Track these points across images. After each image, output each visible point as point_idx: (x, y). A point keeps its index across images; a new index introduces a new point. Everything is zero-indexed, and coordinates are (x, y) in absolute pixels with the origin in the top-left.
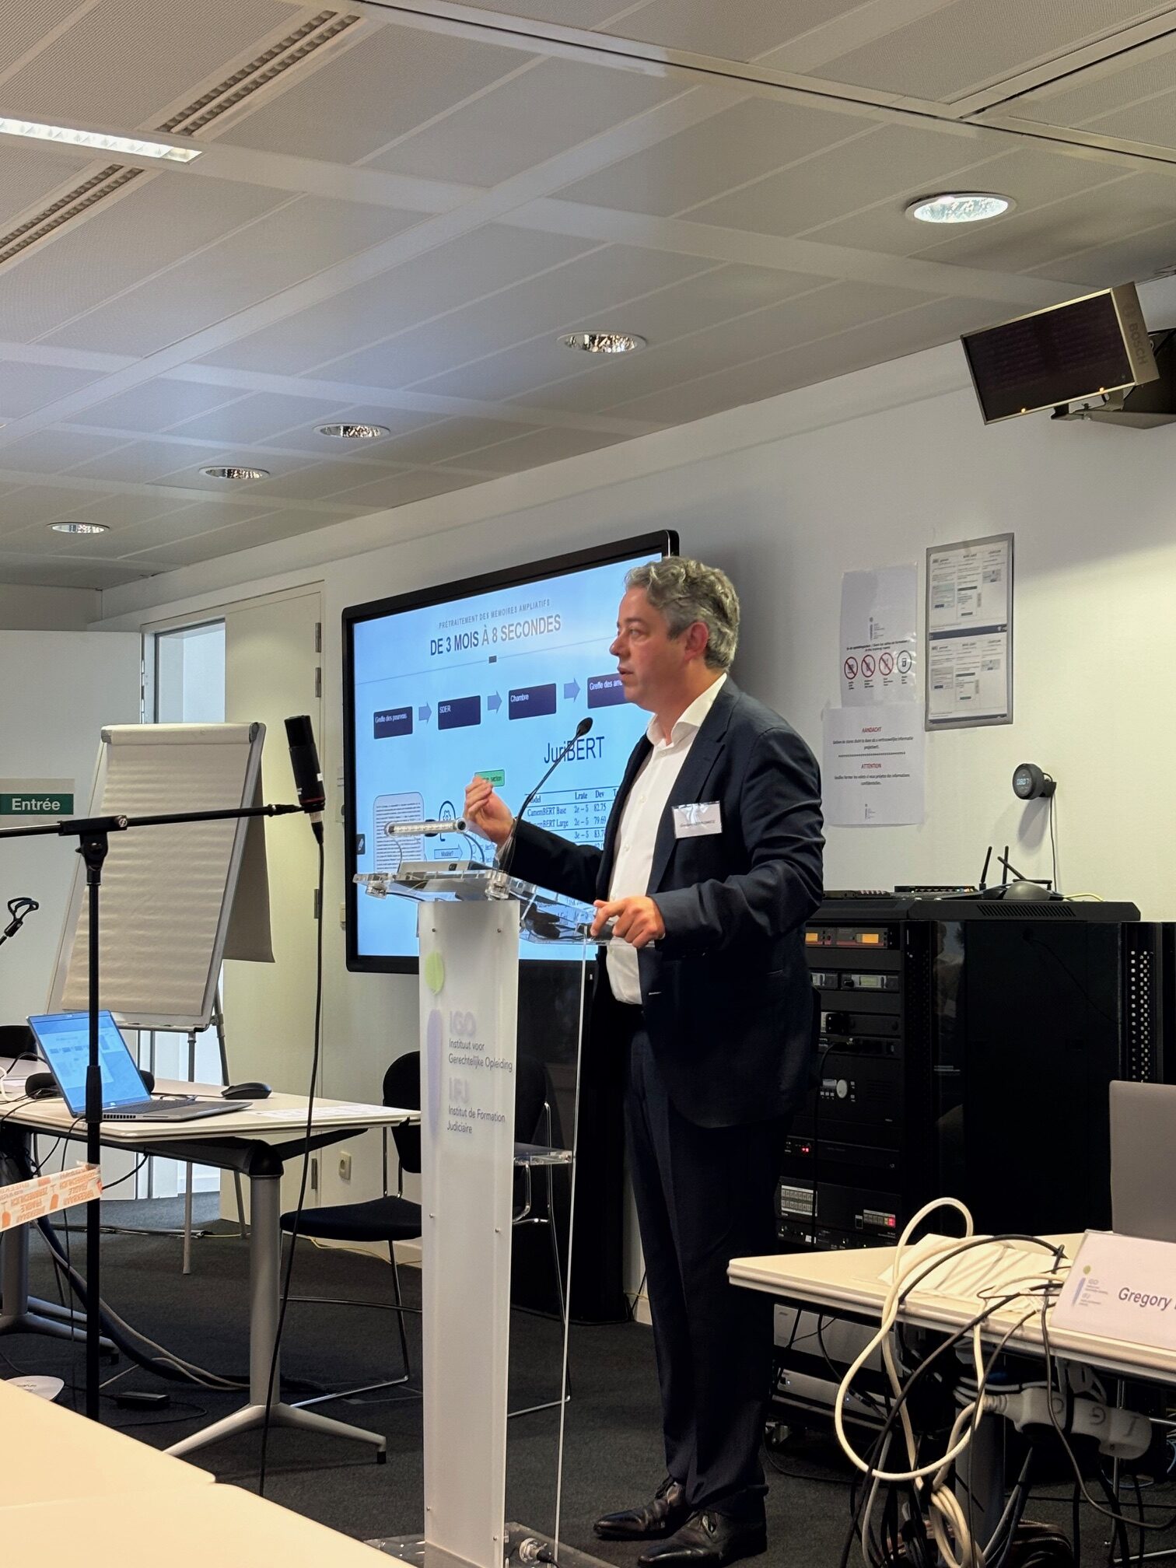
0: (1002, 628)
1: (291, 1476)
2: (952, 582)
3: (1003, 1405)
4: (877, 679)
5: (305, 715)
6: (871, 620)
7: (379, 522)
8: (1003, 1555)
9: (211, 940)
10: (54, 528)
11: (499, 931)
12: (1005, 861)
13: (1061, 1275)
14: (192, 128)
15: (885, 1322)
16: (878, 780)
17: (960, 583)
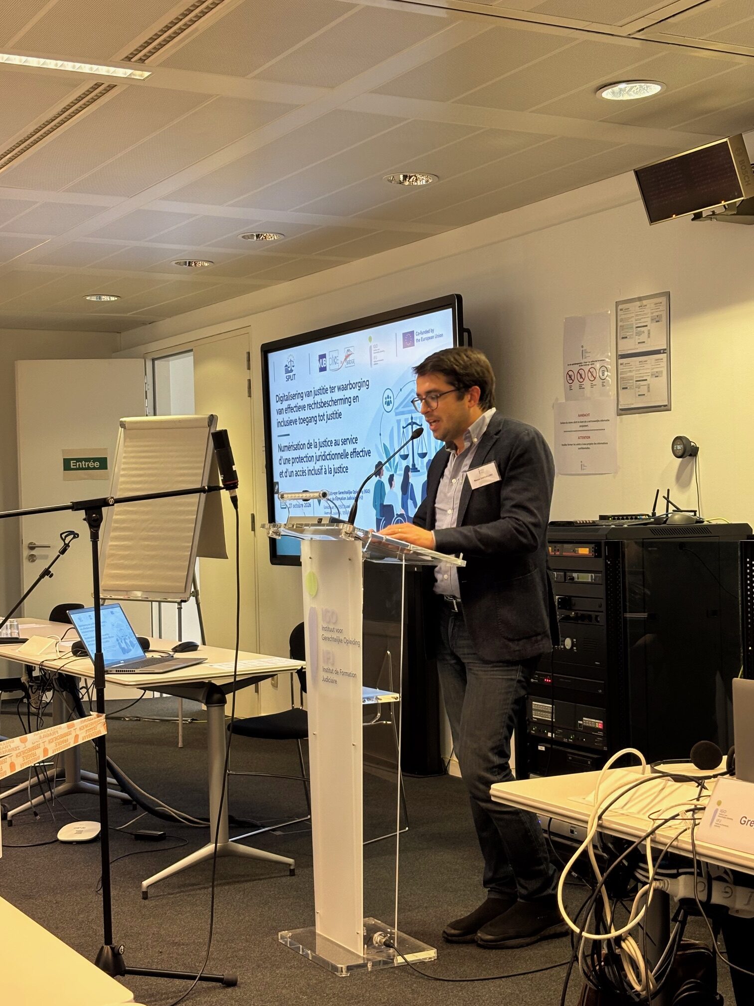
0: (663, 351)
1: (237, 886)
2: (632, 322)
3: (666, 887)
4: (587, 383)
5: (224, 429)
6: (582, 347)
7: (282, 290)
8: (669, 967)
9: (188, 547)
10: (87, 298)
11: (350, 560)
12: (667, 499)
13: (703, 802)
14: (144, 58)
15: (590, 833)
16: (589, 446)
17: (637, 324)
